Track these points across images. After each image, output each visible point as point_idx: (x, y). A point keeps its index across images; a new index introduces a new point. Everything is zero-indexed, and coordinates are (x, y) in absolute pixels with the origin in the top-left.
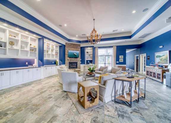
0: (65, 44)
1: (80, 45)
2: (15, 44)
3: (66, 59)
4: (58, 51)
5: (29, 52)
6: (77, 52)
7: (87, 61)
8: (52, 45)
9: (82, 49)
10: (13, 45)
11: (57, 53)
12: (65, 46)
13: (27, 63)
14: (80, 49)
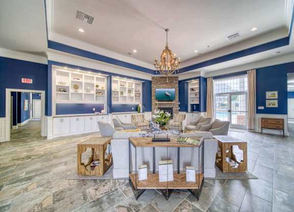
0: (151, 80)
1: (177, 77)
2: (80, 87)
3: (153, 104)
4: (141, 92)
5: (95, 95)
6: (172, 90)
7: (192, 105)
8: (128, 83)
9: (181, 84)
10: (78, 88)
11: (140, 94)
12: (150, 82)
13: (94, 109)
14: (177, 85)
